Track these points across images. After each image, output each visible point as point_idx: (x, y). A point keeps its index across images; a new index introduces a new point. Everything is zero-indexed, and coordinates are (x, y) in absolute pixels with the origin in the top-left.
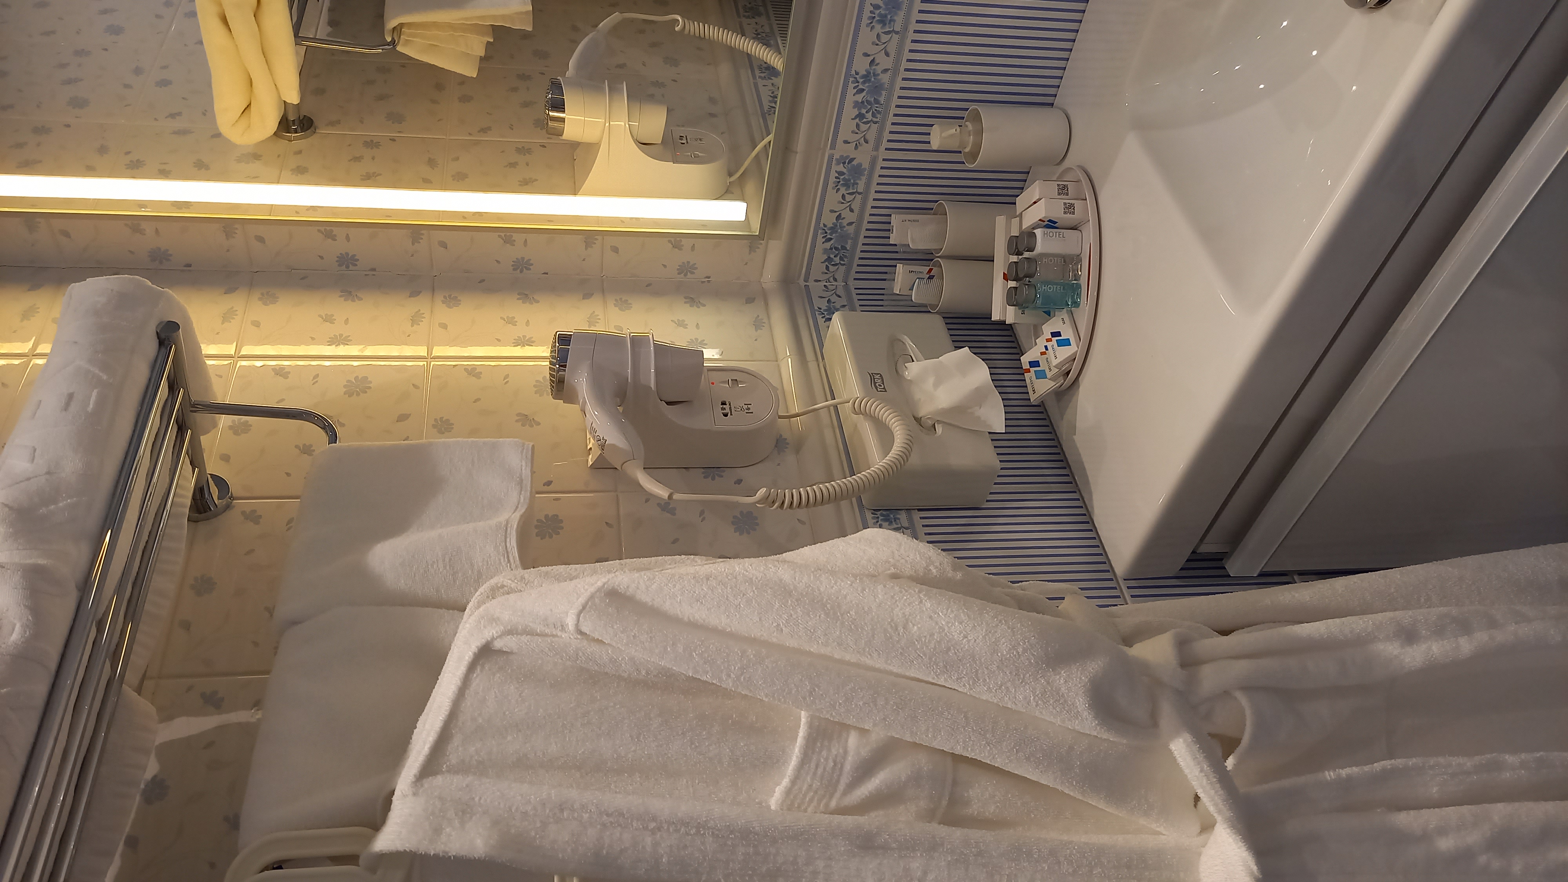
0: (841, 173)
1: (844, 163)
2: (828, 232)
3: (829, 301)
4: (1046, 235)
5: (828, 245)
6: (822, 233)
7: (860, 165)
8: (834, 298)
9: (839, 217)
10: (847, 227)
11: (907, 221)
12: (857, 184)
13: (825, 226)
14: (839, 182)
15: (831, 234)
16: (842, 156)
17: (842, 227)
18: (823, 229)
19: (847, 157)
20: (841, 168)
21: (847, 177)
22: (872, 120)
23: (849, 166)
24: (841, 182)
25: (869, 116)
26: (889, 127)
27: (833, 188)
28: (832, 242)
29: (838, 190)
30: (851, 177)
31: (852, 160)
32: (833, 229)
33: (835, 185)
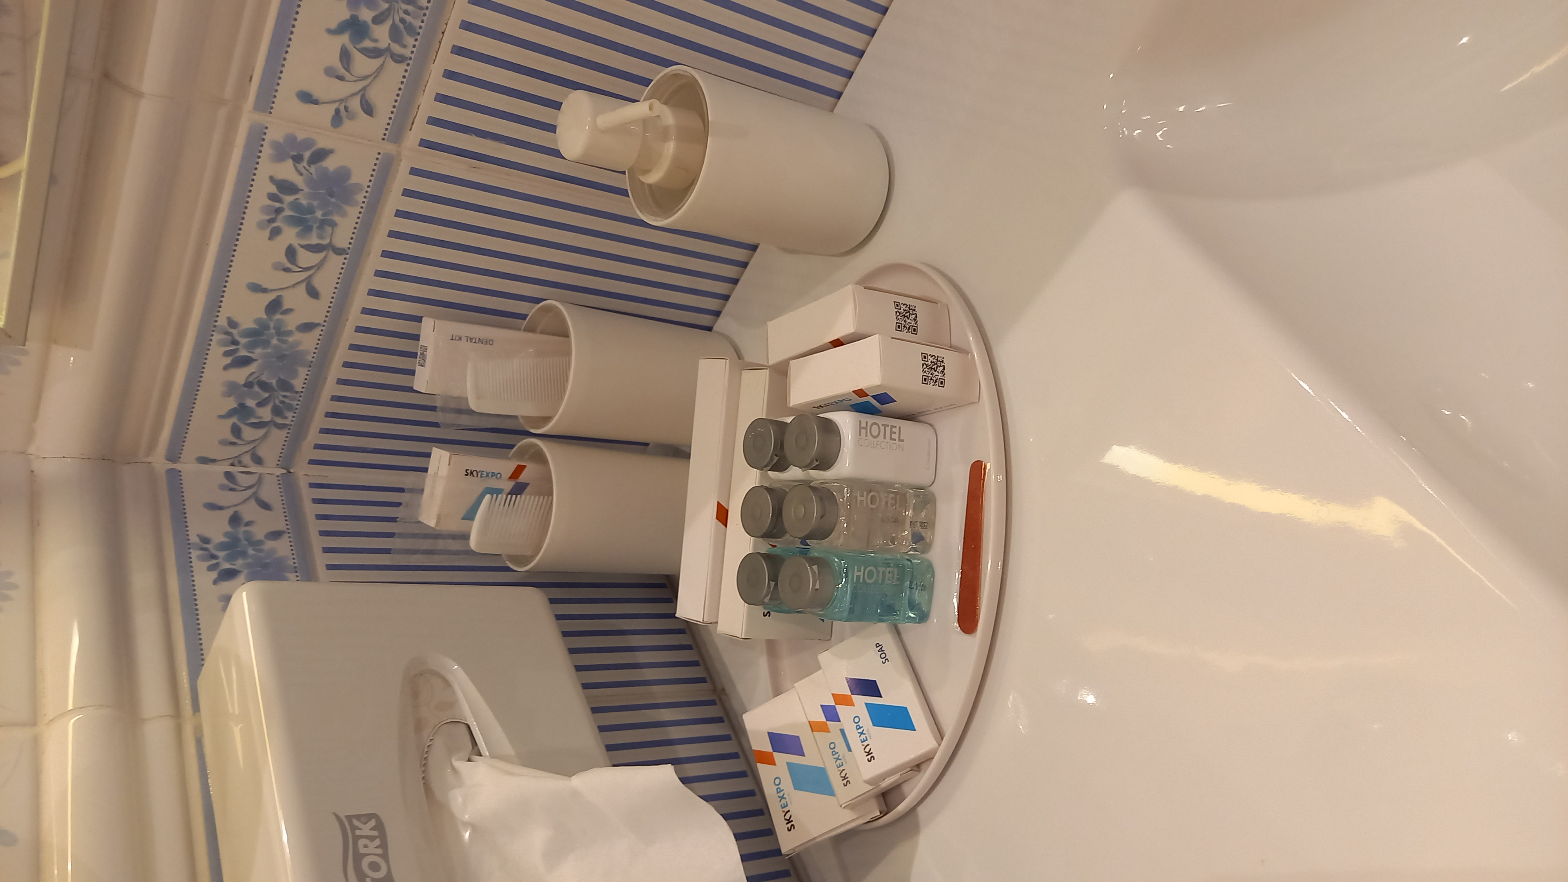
0: (286, 187)
1: (297, 159)
2: (243, 341)
3: (235, 520)
4: (863, 431)
5: (240, 375)
6: (223, 343)
7: (343, 174)
8: (250, 511)
9: (274, 306)
10: (298, 336)
11: (464, 339)
12: (333, 224)
13: (232, 324)
14: (278, 211)
15: (251, 346)
16: (291, 140)
17: (281, 333)
18: (226, 333)
19: (308, 143)
20: (287, 171)
21: (304, 202)
22: (388, 49)
23: (313, 169)
24: (288, 213)
25: (381, 34)
26: (435, 83)
27: (261, 225)
28: (253, 368)
29: (275, 233)
30: (315, 203)
31: (320, 155)
32: (257, 335)
33: (268, 217)
